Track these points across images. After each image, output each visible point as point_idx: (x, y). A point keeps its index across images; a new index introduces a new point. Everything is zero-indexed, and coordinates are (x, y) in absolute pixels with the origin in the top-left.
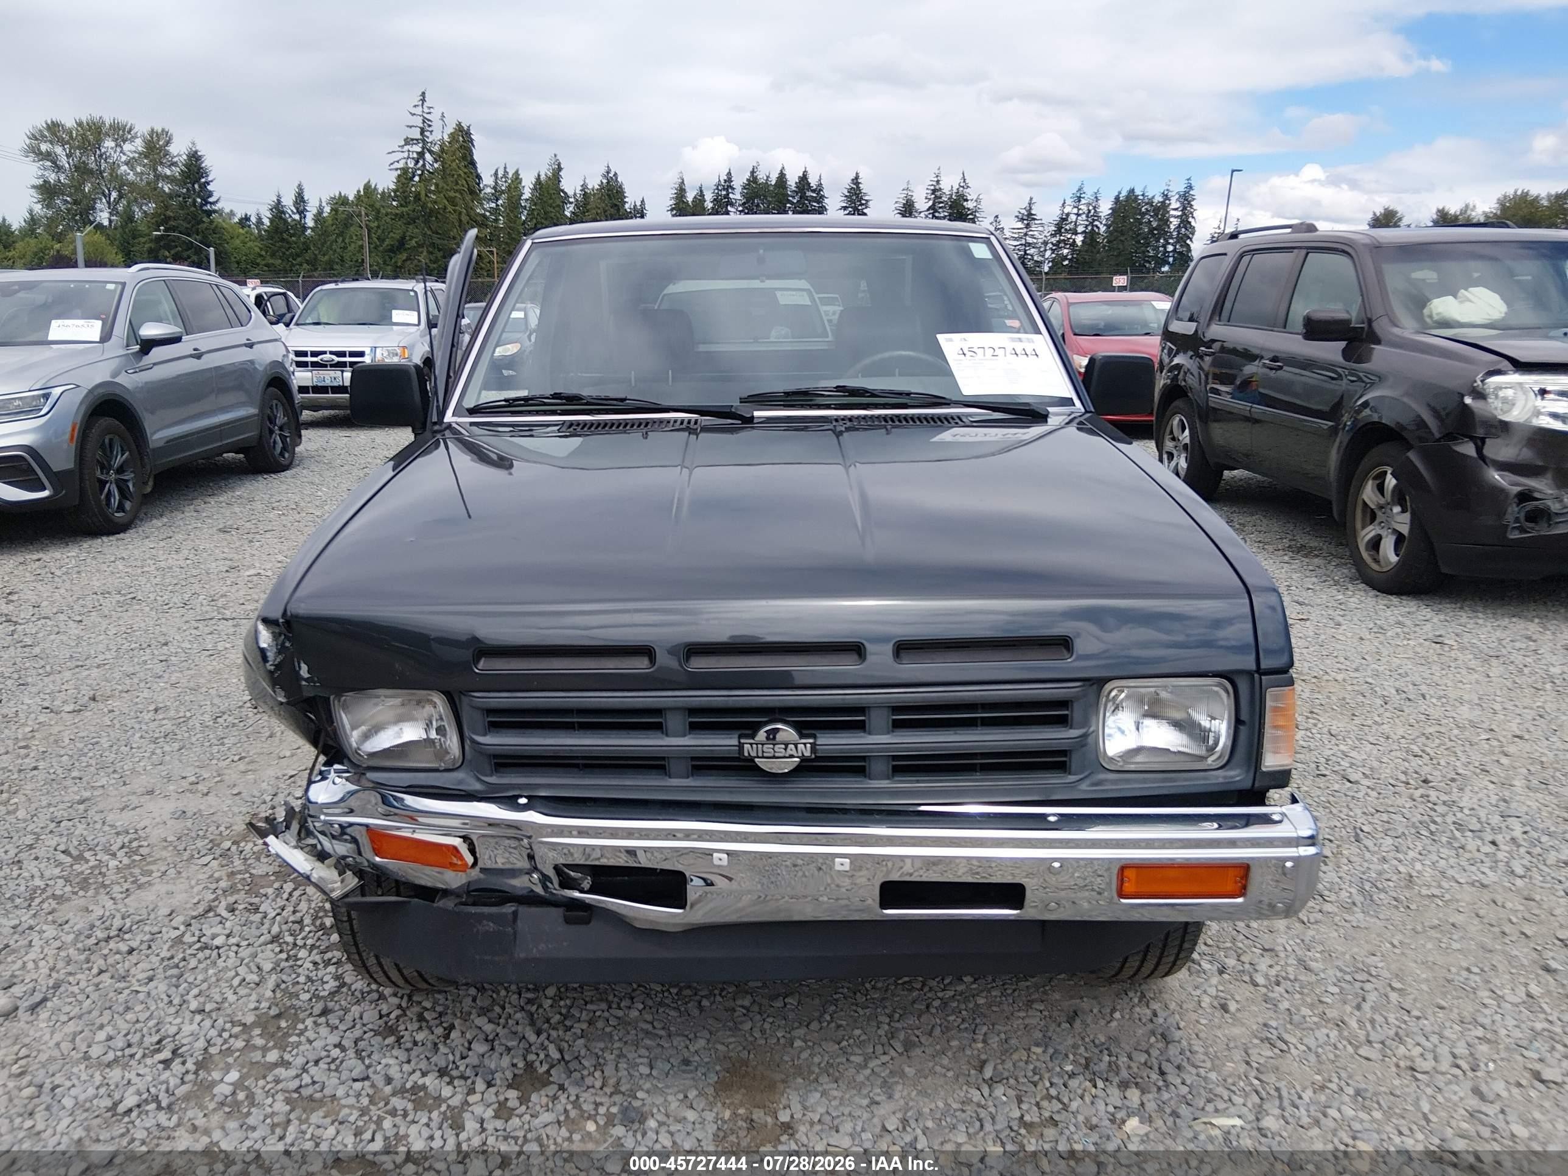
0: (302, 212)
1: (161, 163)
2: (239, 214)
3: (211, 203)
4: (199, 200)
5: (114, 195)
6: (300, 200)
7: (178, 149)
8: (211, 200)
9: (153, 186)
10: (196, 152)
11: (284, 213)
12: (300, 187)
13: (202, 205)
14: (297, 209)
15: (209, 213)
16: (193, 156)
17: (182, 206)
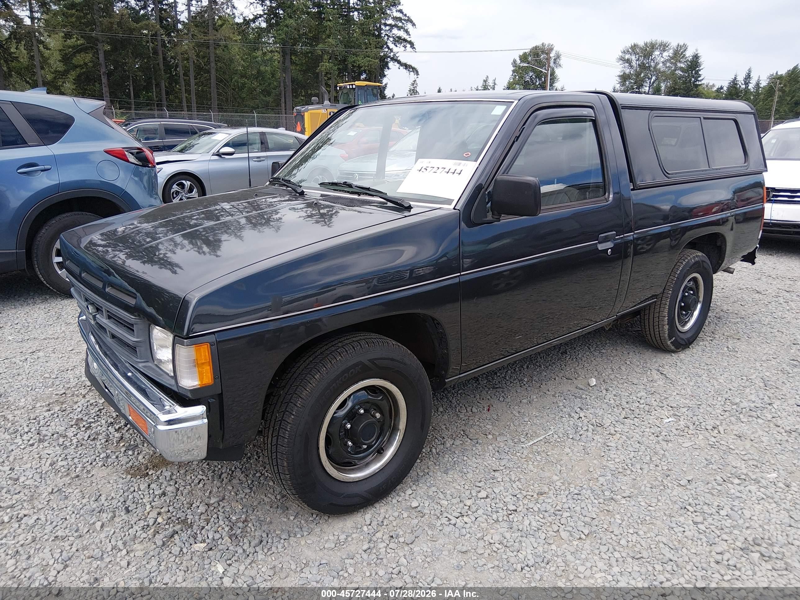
0: (747, 83)
1: (680, 62)
2: (718, 86)
3: (699, 81)
4: (693, 79)
5: (654, 78)
6: (748, 77)
7: (689, 54)
8: (699, 79)
9: (673, 73)
10: (697, 54)
11: (736, 84)
12: (750, 71)
13: (695, 82)
14: (745, 82)
15: (697, 86)
16: (695, 56)
17: (684, 83)
